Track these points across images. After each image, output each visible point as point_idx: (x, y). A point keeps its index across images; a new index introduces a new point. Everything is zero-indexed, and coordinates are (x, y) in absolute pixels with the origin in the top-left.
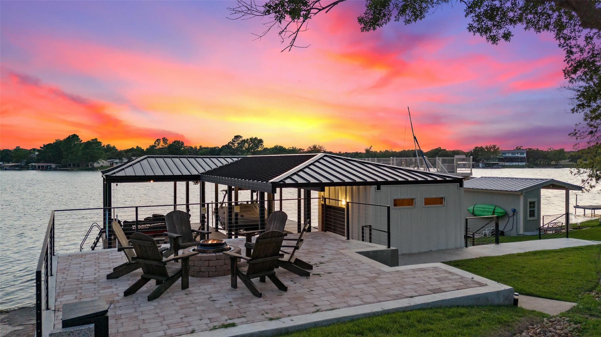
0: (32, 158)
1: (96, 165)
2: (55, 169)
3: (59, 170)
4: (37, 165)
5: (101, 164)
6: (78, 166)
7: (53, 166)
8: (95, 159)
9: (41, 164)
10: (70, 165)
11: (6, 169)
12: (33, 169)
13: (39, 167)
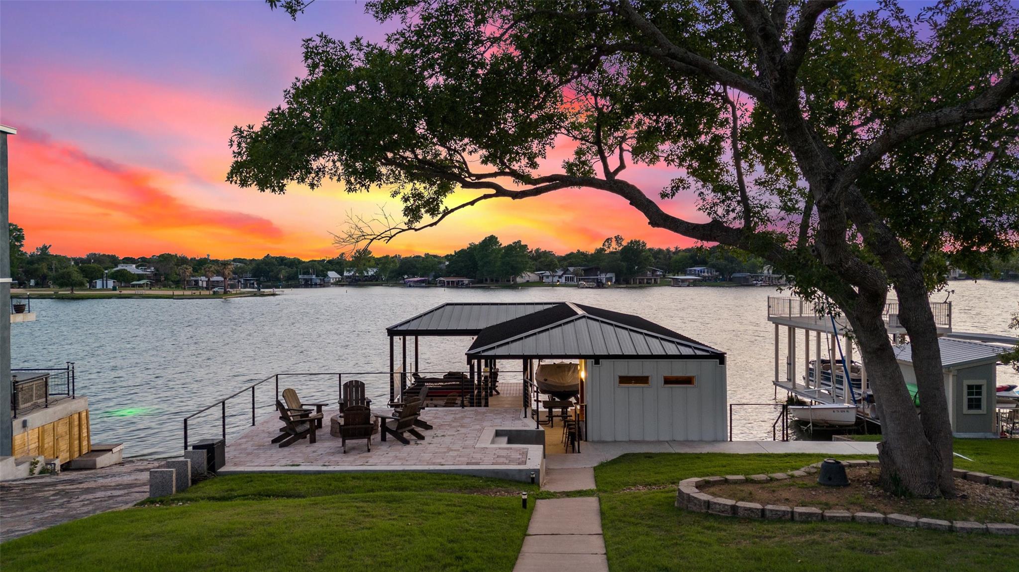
0: (441, 270)
1: (519, 280)
2: (467, 287)
3: (473, 288)
4: (445, 279)
5: (527, 278)
6: (497, 281)
7: (466, 281)
8: (517, 271)
9: (450, 279)
10: (486, 280)
11: (410, 286)
12: (442, 286)
13: (448, 282)
